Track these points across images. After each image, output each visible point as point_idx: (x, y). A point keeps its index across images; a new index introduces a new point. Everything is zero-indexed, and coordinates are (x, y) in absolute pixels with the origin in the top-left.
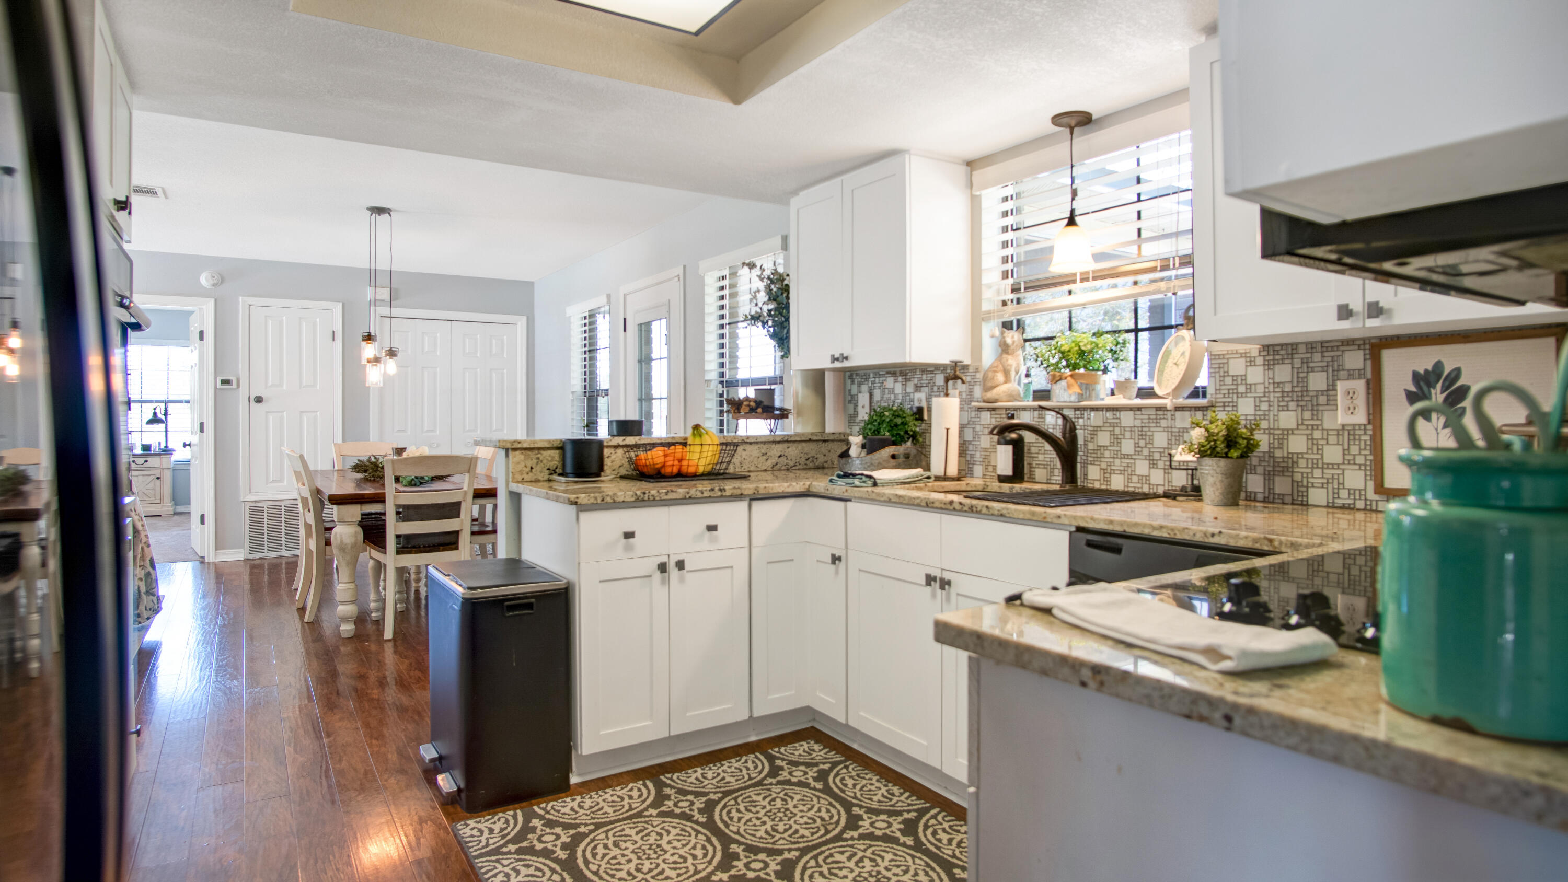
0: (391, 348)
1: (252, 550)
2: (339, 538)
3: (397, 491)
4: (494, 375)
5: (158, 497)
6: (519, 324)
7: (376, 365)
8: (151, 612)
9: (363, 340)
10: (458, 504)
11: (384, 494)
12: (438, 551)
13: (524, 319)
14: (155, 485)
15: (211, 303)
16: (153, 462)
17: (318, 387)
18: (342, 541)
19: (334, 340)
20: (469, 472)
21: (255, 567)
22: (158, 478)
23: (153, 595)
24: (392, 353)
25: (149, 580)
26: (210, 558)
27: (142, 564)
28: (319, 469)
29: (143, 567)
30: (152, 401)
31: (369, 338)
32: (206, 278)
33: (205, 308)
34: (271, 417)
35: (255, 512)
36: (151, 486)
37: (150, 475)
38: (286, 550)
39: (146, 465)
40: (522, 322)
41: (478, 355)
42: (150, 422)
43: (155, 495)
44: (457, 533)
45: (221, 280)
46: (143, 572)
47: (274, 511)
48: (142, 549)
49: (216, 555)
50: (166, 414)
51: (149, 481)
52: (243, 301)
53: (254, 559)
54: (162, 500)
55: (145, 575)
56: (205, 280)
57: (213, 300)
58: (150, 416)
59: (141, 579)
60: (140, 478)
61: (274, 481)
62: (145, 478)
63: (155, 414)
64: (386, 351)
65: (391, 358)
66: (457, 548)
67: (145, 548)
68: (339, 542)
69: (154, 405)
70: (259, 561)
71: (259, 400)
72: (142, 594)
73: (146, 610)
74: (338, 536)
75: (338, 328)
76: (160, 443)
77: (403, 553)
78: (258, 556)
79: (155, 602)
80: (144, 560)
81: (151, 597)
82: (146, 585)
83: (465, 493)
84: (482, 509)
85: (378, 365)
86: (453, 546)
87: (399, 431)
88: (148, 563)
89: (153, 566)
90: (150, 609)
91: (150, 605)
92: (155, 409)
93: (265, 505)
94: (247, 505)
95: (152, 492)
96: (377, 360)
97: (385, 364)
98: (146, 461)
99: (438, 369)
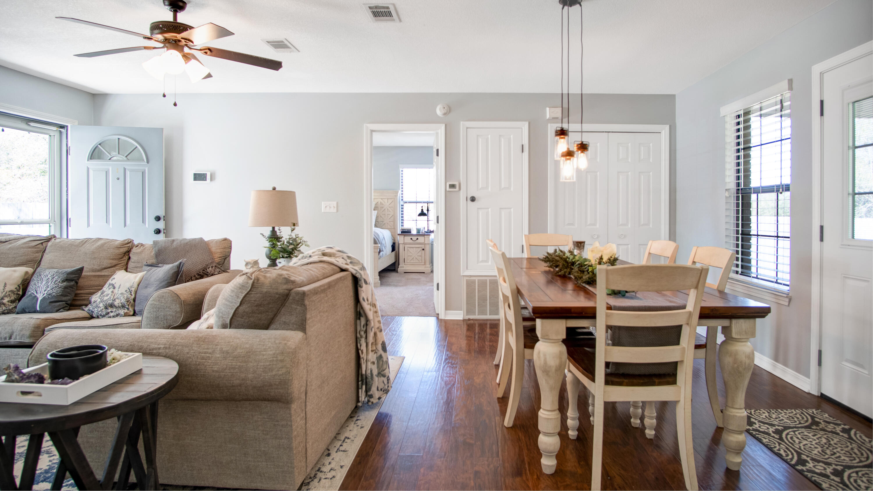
0: (582, 142)
1: (468, 312)
2: (542, 359)
3: (609, 308)
4: (642, 176)
5: (423, 261)
6: (663, 132)
7: (570, 159)
8: (382, 392)
9: (556, 135)
10: (678, 329)
11: (595, 308)
12: (653, 384)
13: (667, 127)
14: (422, 254)
15: (443, 127)
16: (421, 239)
17: (512, 189)
18: (545, 362)
19: (523, 152)
20: (696, 287)
21: (470, 325)
22: (423, 249)
23: (384, 376)
24: (583, 147)
25: (381, 363)
26: (442, 317)
27: (374, 348)
28: (512, 256)
29: (375, 351)
30: (421, 202)
31: (562, 133)
32: (440, 109)
33: (439, 131)
34: (481, 212)
35: (470, 284)
36: (420, 254)
37: (419, 248)
38: (490, 314)
39: (418, 241)
40: (665, 130)
41: (630, 160)
42: (420, 215)
43: (422, 260)
44: (675, 365)
45: (449, 110)
46: (375, 356)
47: (483, 284)
48: (375, 334)
49: (445, 314)
50: (428, 210)
51: (419, 251)
52: (463, 124)
53: (469, 320)
54: (425, 264)
55: (377, 358)
56: (439, 111)
57: (444, 125)
58: (420, 212)
59: (373, 363)
60: (415, 249)
61: (482, 261)
62: (417, 249)
63: (422, 210)
64: (577, 146)
65: (582, 152)
66: (674, 382)
67: (378, 333)
68: (542, 362)
69: (421, 205)
70: (472, 322)
71: (473, 199)
72: (374, 376)
73: (378, 390)
74: (542, 355)
75: (526, 142)
76: (424, 228)
77: (613, 383)
78: (472, 317)
79: (386, 382)
80: (376, 344)
81: (382, 378)
82: (378, 367)
83: (690, 314)
84: (711, 333)
85: (572, 158)
86: (670, 379)
87: (569, 224)
88: (380, 347)
89: (384, 349)
90: (381, 390)
91: (381, 386)
92: (422, 207)
93: (477, 279)
94: (465, 279)
95: (420, 258)
96: (569, 154)
97: (577, 157)
98: (417, 239)
99: (598, 173)
